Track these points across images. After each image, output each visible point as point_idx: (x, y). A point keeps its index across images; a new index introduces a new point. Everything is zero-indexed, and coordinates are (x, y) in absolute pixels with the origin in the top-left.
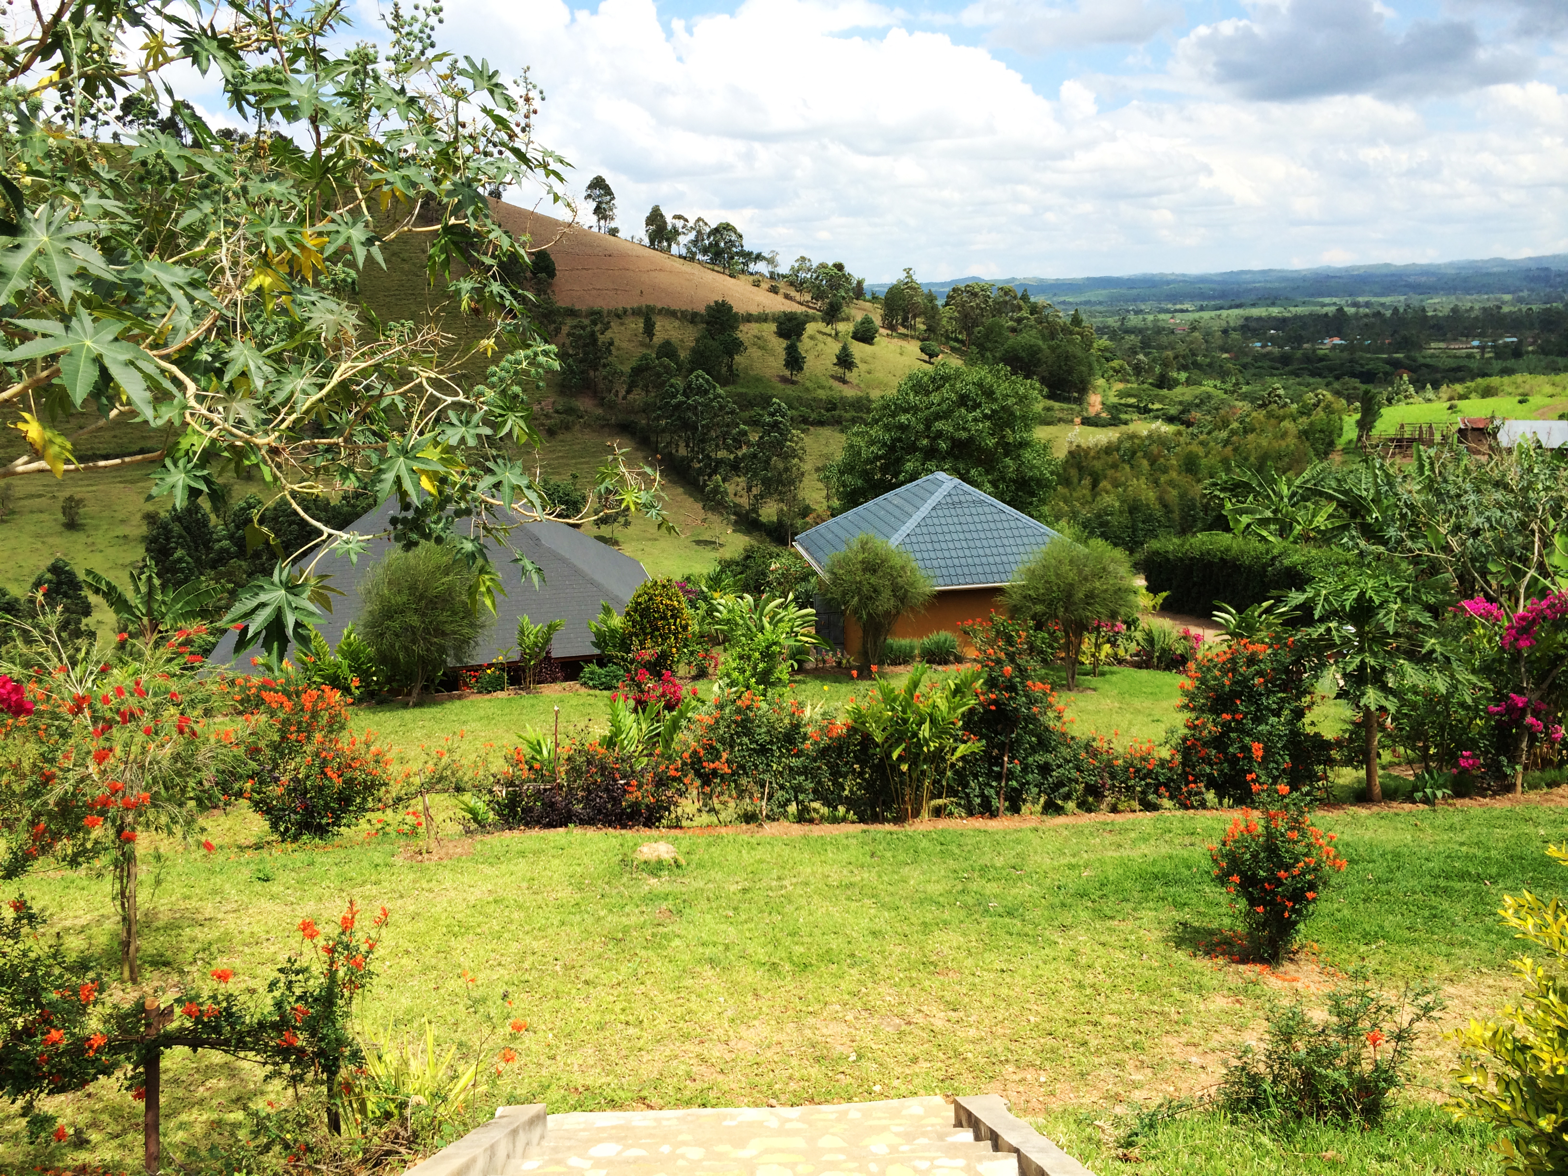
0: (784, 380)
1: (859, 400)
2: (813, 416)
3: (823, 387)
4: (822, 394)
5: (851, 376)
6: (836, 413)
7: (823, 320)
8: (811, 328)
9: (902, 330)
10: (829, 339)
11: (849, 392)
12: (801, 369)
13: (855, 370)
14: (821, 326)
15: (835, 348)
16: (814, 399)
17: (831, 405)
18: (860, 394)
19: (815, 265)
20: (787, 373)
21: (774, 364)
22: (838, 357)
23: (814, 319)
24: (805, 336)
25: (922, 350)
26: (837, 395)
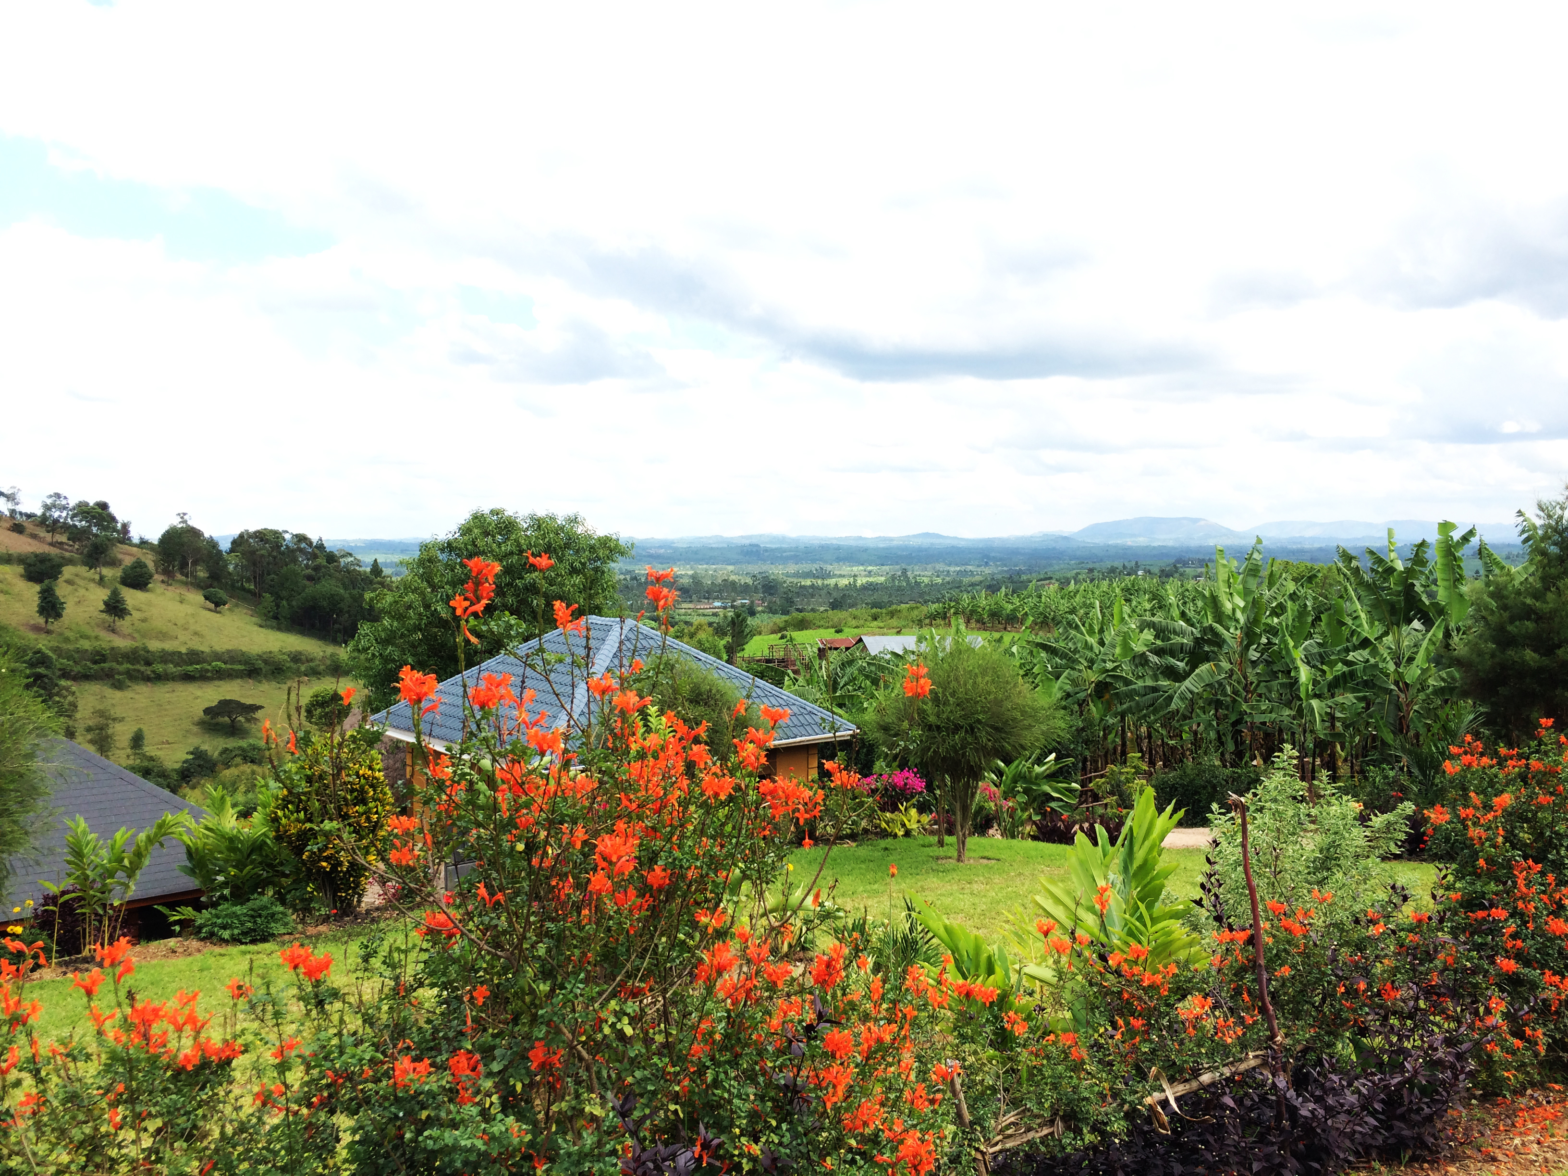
0: (36, 629)
1: (135, 651)
2: (77, 669)
3: (87, 637)
4: (86, 645)
5: (124, 624)
6: (106, 665)
7: (85, 564)
8: (68, 571)
9: (179, 576)
10: (92, 585)
11: (122, 643)
12: (58, 615)
13: (128, 618)
14: (82, 570)
15: (103, 594)
16: (78, 651)
17: (99, 657)
18: (136, 644)
19: (72, 503)
20: (41, 621)
21: (23, 611)
22: (106, 603)
23: (71, 562)
24: (61, 579)
25: (206, 598)
26: (104, 645)
